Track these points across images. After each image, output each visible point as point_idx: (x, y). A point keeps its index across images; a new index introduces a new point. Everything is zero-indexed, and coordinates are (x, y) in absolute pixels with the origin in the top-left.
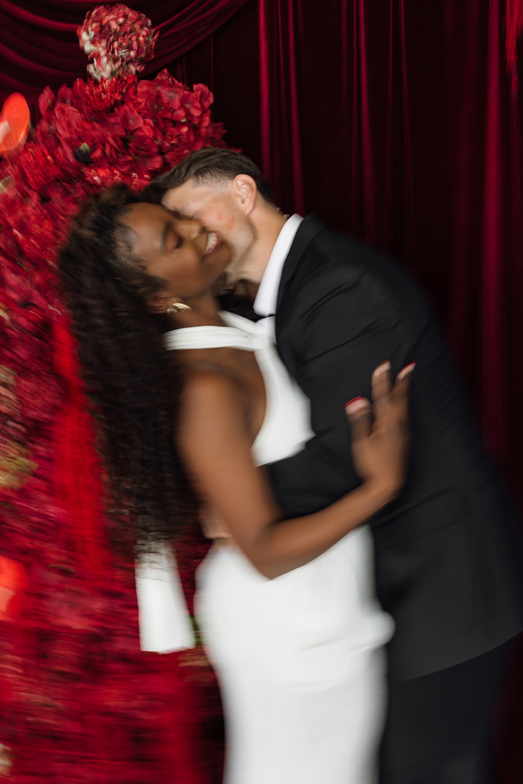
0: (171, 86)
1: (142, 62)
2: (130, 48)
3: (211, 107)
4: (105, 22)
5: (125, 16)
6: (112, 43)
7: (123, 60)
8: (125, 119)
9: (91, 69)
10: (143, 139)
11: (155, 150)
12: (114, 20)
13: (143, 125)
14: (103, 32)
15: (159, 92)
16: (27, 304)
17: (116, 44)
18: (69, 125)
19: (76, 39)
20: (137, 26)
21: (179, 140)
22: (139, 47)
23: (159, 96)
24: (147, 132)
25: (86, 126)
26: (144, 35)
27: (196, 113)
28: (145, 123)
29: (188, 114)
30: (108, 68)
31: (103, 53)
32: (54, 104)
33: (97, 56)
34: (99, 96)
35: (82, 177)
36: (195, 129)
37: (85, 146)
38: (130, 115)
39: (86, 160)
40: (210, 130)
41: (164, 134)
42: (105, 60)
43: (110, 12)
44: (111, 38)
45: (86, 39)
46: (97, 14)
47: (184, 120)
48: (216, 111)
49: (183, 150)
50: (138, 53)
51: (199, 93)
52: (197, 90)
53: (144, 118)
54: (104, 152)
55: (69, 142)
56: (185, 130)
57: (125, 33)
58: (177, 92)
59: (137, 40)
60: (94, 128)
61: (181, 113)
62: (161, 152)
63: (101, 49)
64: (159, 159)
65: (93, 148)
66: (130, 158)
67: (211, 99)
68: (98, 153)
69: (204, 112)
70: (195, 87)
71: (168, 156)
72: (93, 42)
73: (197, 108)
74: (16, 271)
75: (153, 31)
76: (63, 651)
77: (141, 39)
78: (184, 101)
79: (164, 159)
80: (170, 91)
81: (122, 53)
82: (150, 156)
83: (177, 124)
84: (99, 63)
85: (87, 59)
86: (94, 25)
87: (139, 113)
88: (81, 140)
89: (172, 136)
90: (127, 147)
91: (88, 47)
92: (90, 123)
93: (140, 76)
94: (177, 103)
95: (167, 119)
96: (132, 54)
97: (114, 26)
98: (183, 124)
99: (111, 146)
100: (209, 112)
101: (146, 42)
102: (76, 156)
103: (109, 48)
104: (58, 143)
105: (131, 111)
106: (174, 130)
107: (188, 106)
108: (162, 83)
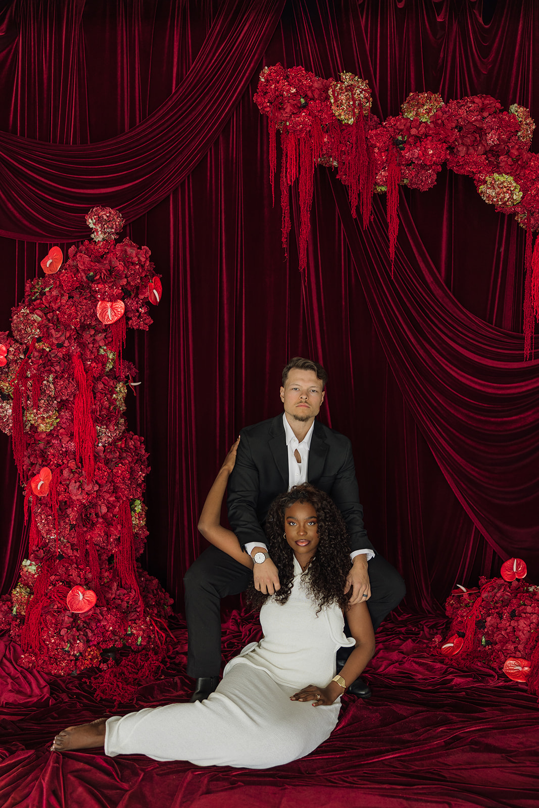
0: (131, 246)
1: (117, 234)
2: (112, 228)
3: (150, 257)
4: (100, 215)
5: (110, 213)
6: (104, 225)
7: (109, 234)
8: (110, 262)
9: (93, 236)
10: (119, 271)
11: (124, 276)
12: (104, 214)
13: (119, 265)
14: (99, 220)
15: (126, 249)
16: (60, 346)
17: (106, 226)
18: (84, 263)
19: (85, 221)
20: (115, 218)
21: (135, 272)
22: (116, 227)
23: (126, 251)
24: (121, 268)
25: (92, 264)
26: (118, 221)
27: (143, 260)
28: (120, 264)
29: (139, 260)
30: (101, 236)
31: (99, 229)
32: (76, 253)
33: (96, 230)
34: (97, 250)
35: (91, 288)
36: (142, 266)
37: (92, 273)
38: (112, 259)
39: (92, 280)
40: (149, 267)
41: (128, 268)
42: (100, 232)
43: (103, 210)
44: (103, 223)
45: (91, 223)
46: (96, 211)
47: (137, 262)
48: (152, 259)
49: (136, 276)
50: (116, 230)
51: (145, 250)
52: (144, 249)
53: (119, 261)
54: (101, 277)
55: (83, 270)
56: (138, 267)
57: (110, 221)
58: (134, 250)
59: (115, 224)
60: (96, 266)
61: (136, 259)
62: (126, 277)
63: (98, 228)
64: (126, 280)
65: (95, 275)
66: (112, 280)
67: (150, 253)
68: (98, 277)
69: (147, 259)
70: (143, 247)
71: (129, 279)
72: (94, 224)
73: (143, 257)
74: (57, 330)
75: (122, 219)
76: (72, 514)
77: (117, 223)
78: (137, 254)
79: (127, 280)
80: (131, 249)
81: (109, 230)
82: (121, 278)
83: (134, 264)
84: (97, 234)
85: (91, 231)
86: (95, 217)
87: (117, 259)
88: (89, 270)
89: (132, 269)
90: (111, 274)
91: (91, 226)
92: (94, 263)
93: (117, 241)
94: (134, 255)
95: (129, 262)
96: (113, 230)
97: (105, 217)
98: (137, 264)
99: (105, 275)
100: (149, 259)
101: (119, 224)
102: (87, 277)
103: (102, 227)
104: (78, 271)
105: (113, 258)
106: (133, 267)
107: (139, 256)
108: (127, 245)
